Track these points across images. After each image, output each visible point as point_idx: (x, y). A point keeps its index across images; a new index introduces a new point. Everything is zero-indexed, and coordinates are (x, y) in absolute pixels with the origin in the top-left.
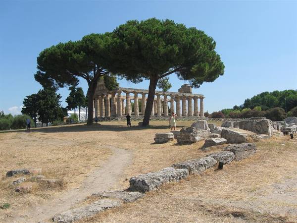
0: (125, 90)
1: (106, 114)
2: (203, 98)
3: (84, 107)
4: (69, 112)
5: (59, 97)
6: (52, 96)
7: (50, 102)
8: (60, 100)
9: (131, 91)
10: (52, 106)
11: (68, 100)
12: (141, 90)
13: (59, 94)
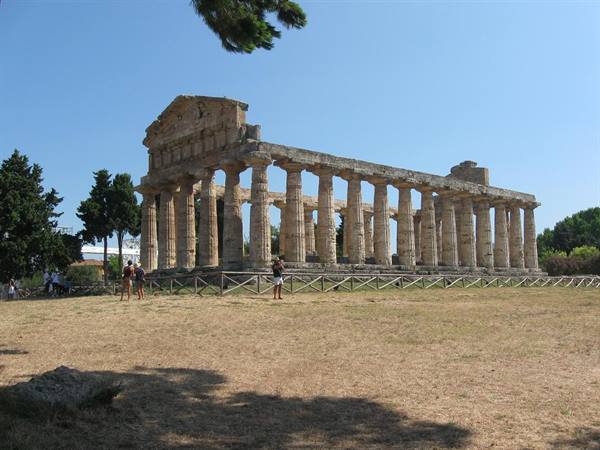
0: (283, 153)
1: (202, 253)
2: (535, 205)
3: (135, 235)
4: (86, 249)
5: (52, 198)
6: (23, 196)
7: (14, 214)
8: (56, 210)
9: (307, 159)
10: (26, 228)
11: (85, 212)
12: (343, 160)
13: (54, 191)
